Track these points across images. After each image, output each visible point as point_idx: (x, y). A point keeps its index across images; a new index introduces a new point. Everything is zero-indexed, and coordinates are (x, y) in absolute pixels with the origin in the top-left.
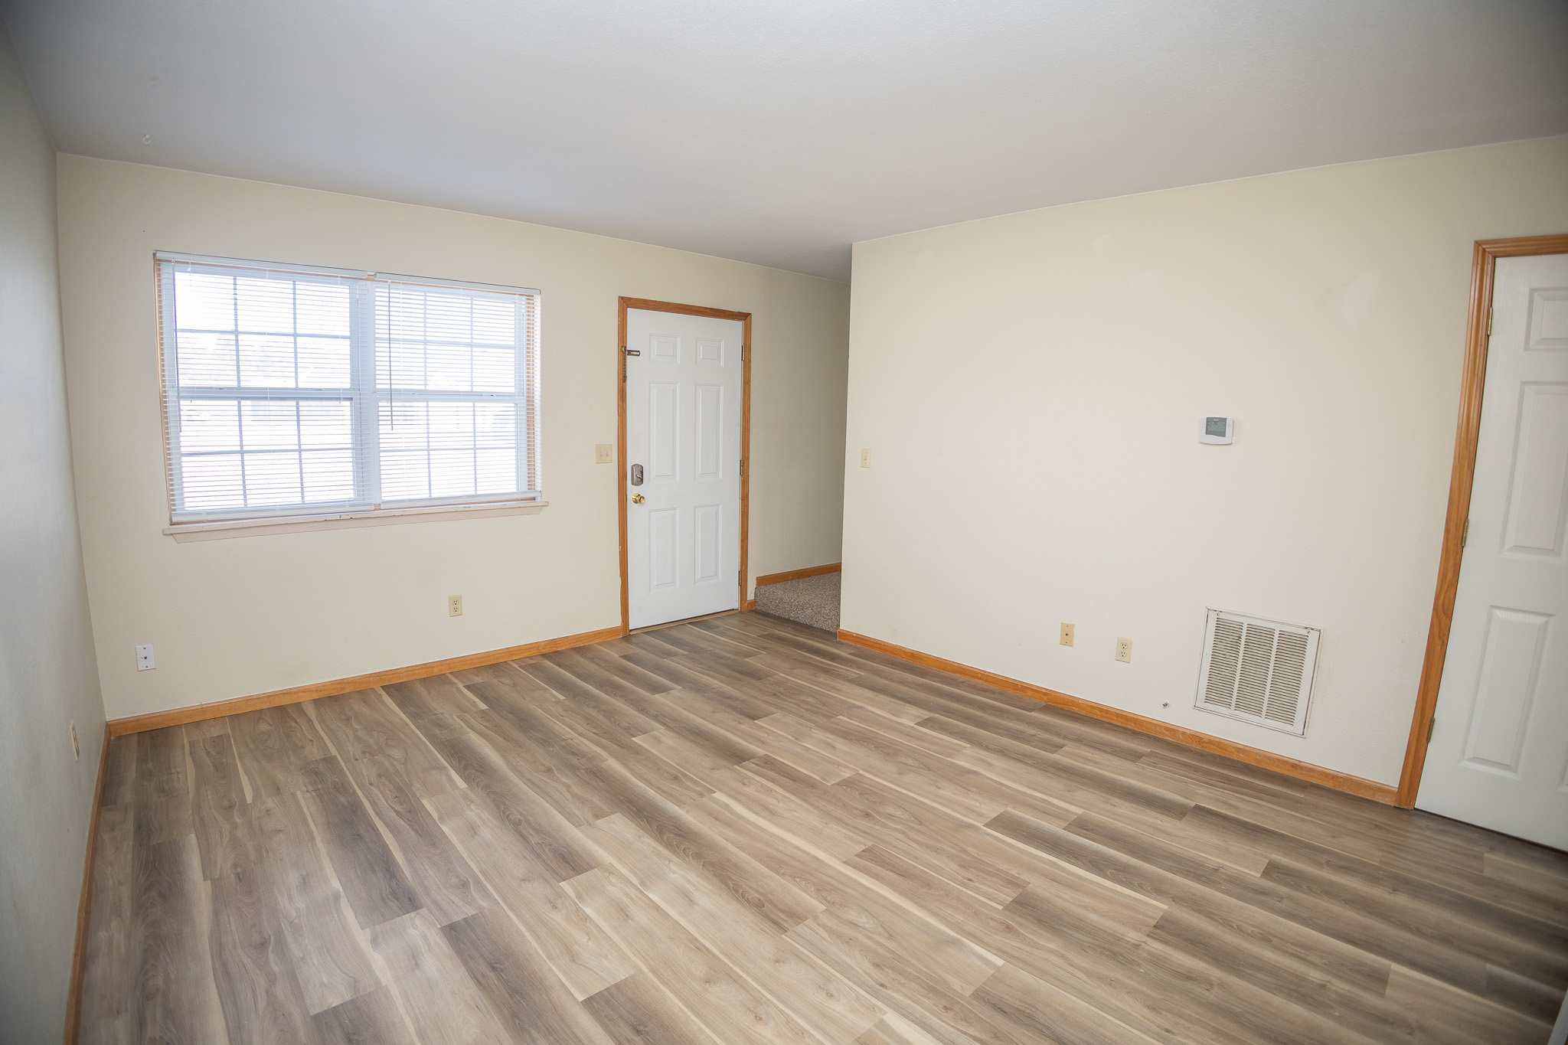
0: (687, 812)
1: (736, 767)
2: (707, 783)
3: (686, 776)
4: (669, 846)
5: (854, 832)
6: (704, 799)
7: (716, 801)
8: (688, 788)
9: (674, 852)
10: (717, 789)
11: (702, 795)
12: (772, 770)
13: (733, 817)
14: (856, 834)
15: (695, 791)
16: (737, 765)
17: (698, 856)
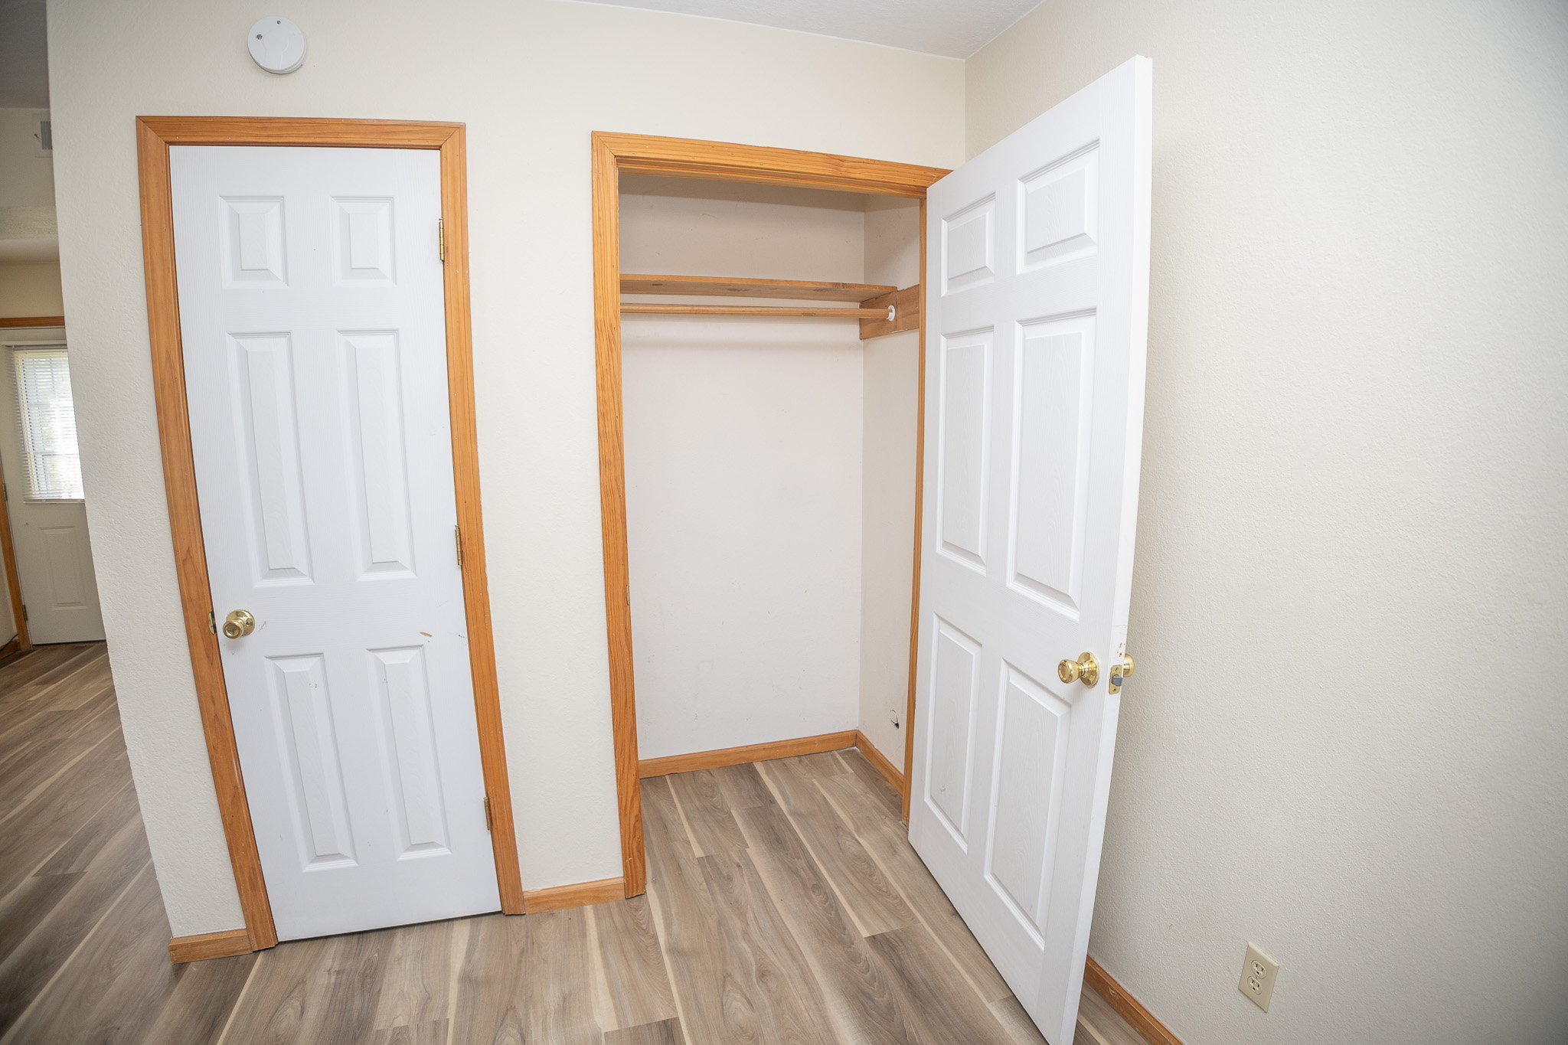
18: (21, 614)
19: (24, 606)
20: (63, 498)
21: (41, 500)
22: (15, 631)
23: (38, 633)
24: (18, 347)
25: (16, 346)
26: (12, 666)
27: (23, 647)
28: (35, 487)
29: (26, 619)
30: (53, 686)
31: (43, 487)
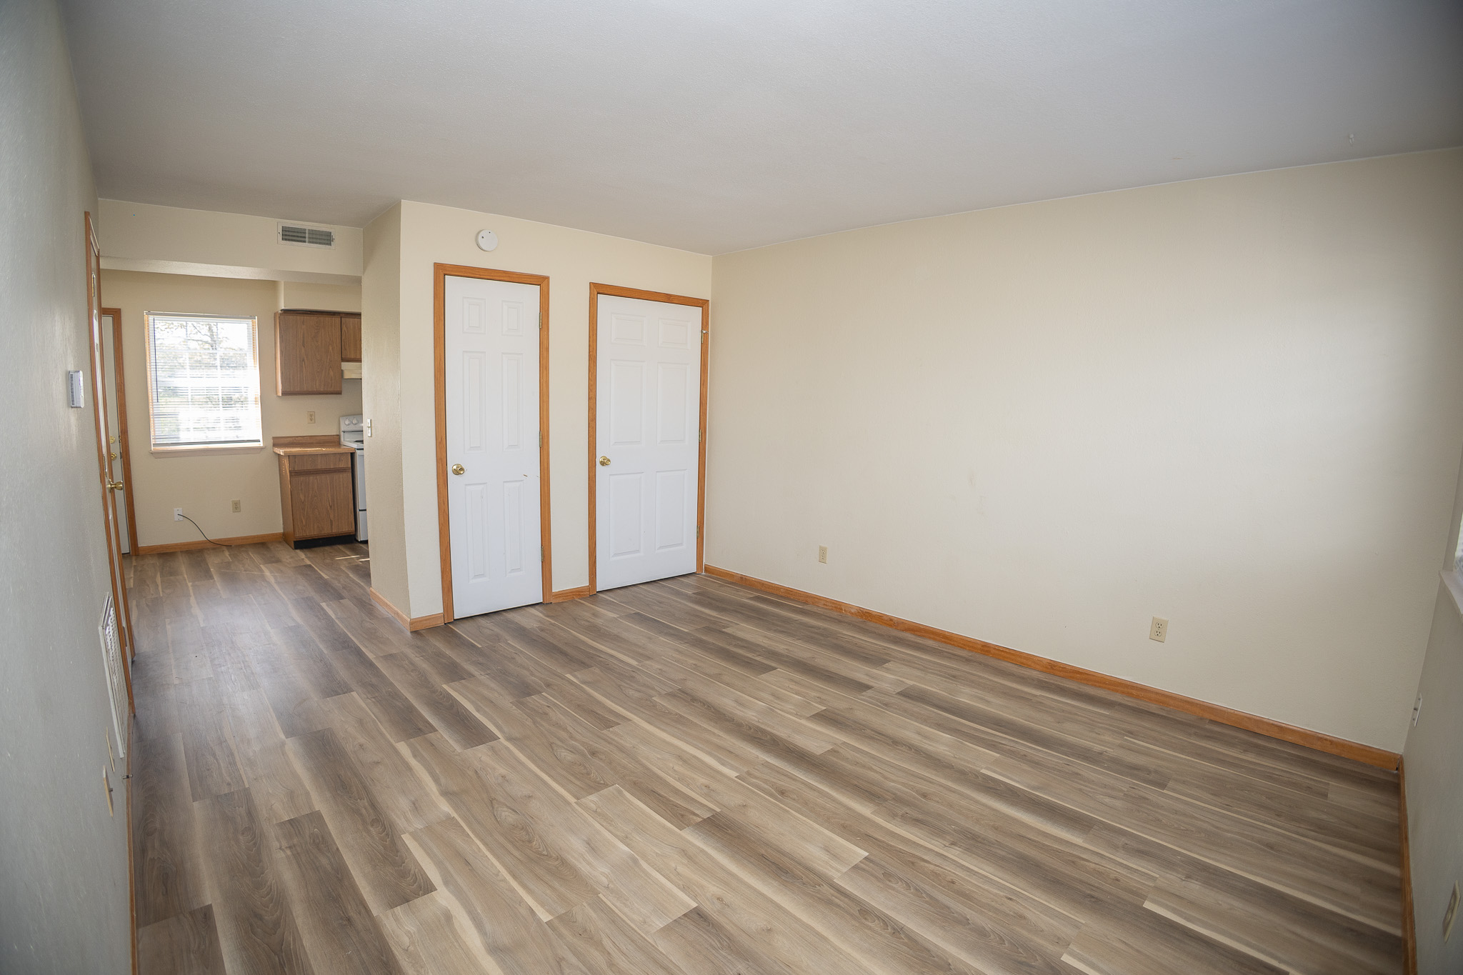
0: (758, 757)
1: (718, 810)
2: (748, 788)
3: (771, 795)
4: (764, 732)
5: (614, 740)
6: (746, 770)
7: (733, 768)
8: (766, 781)
9: (758, 727)
10: (735, 781)
11: (749, 774)
12: (676, 806)
13: (716, 754)
14: (611, 739)
15: (756, 778)
16: (717, 813)
17: (739, 725)
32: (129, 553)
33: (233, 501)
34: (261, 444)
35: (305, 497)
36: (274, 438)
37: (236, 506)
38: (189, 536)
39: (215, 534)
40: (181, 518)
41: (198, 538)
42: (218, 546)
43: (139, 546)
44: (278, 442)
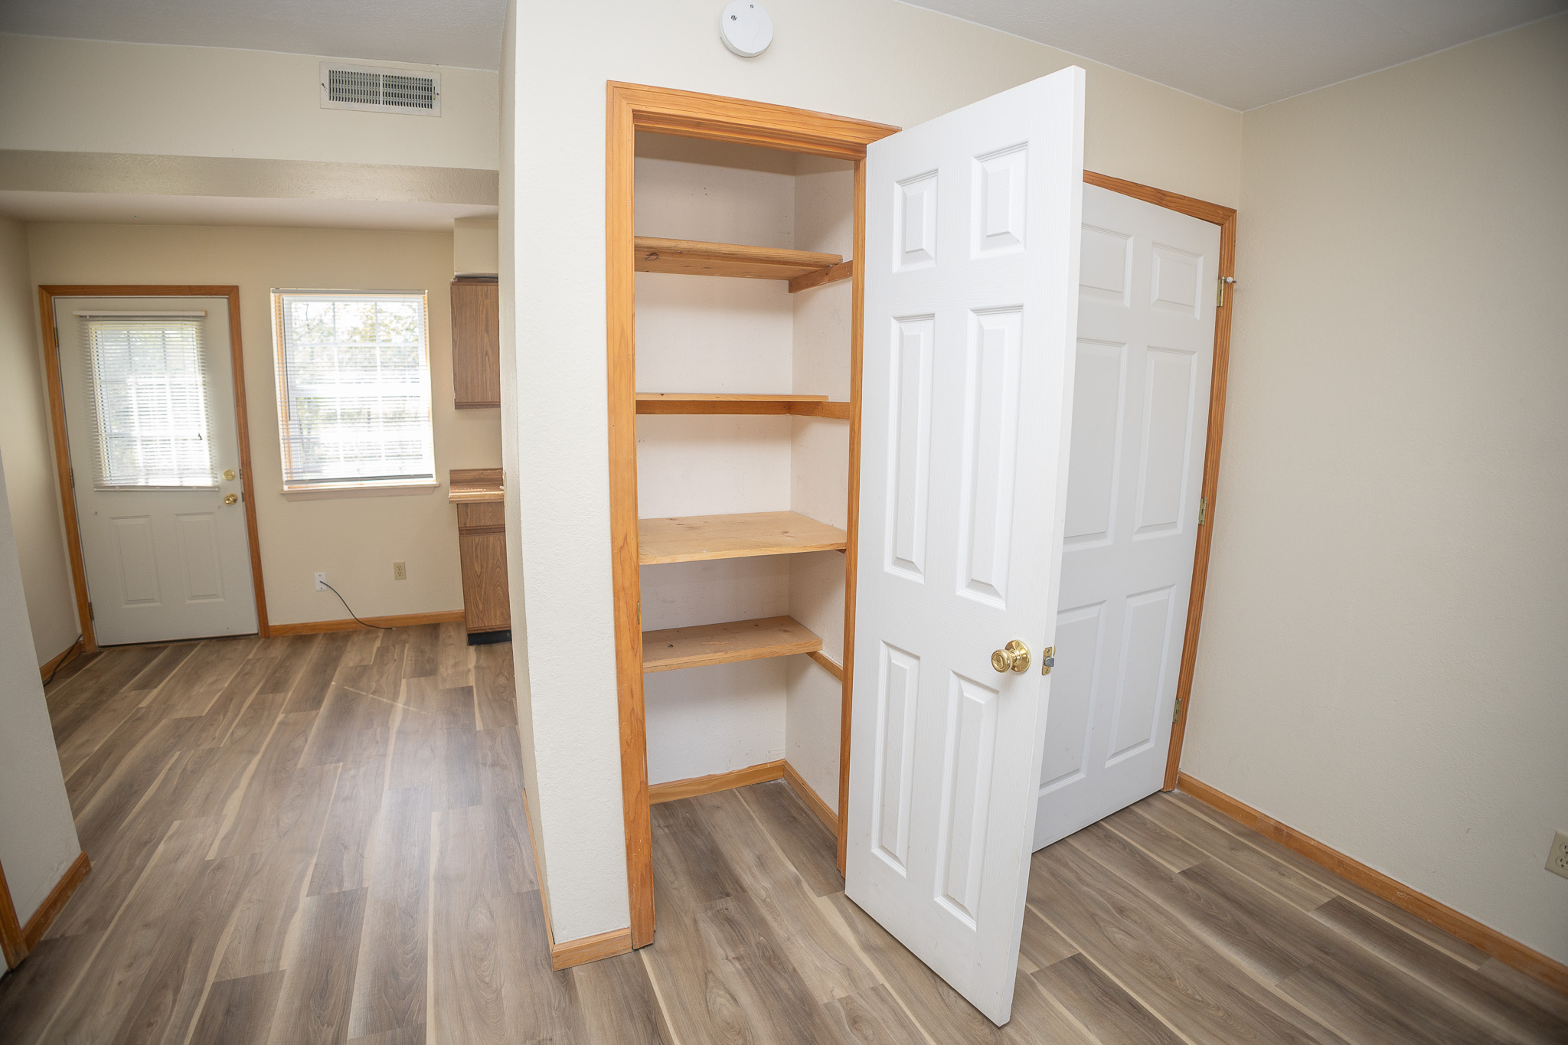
18: (87, 611)
19: (91, 604)
20: (139, 484)
21: (114, 487)
22: (80, 631)
23: (105, 633)
24: (93, 318)
25: (90, 316)
26: (89, 670)
27: (89, 649)
28: (106, 473)
29: (92, 618)
30: (155, 691)
31: (115, 473)
32: (257, 634)
33: (395, 564)
34: (432, 481)
35: (482, 567)
36: (452, 472)
37: (400, 571)
38: (331, 612)
39: (368, 609)
40: (325, 587)
41: (343, 615)
42: (368, 628)
43: (270, 624)
44: (458, 479)
